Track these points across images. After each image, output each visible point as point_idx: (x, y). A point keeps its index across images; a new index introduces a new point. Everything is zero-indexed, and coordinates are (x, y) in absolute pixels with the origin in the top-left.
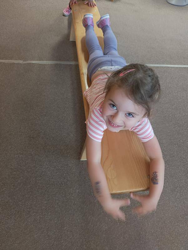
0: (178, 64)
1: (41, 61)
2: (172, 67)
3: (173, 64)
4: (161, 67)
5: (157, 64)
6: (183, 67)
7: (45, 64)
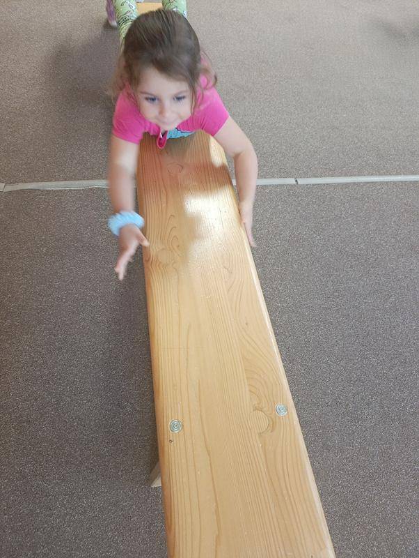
0: (398, 174)
1: (51, 181)
2: (382, 183)
3: (385, 174)
4: (354, 183)
5: (346, 175)
6: (411, 182)
7: (61, 191)
